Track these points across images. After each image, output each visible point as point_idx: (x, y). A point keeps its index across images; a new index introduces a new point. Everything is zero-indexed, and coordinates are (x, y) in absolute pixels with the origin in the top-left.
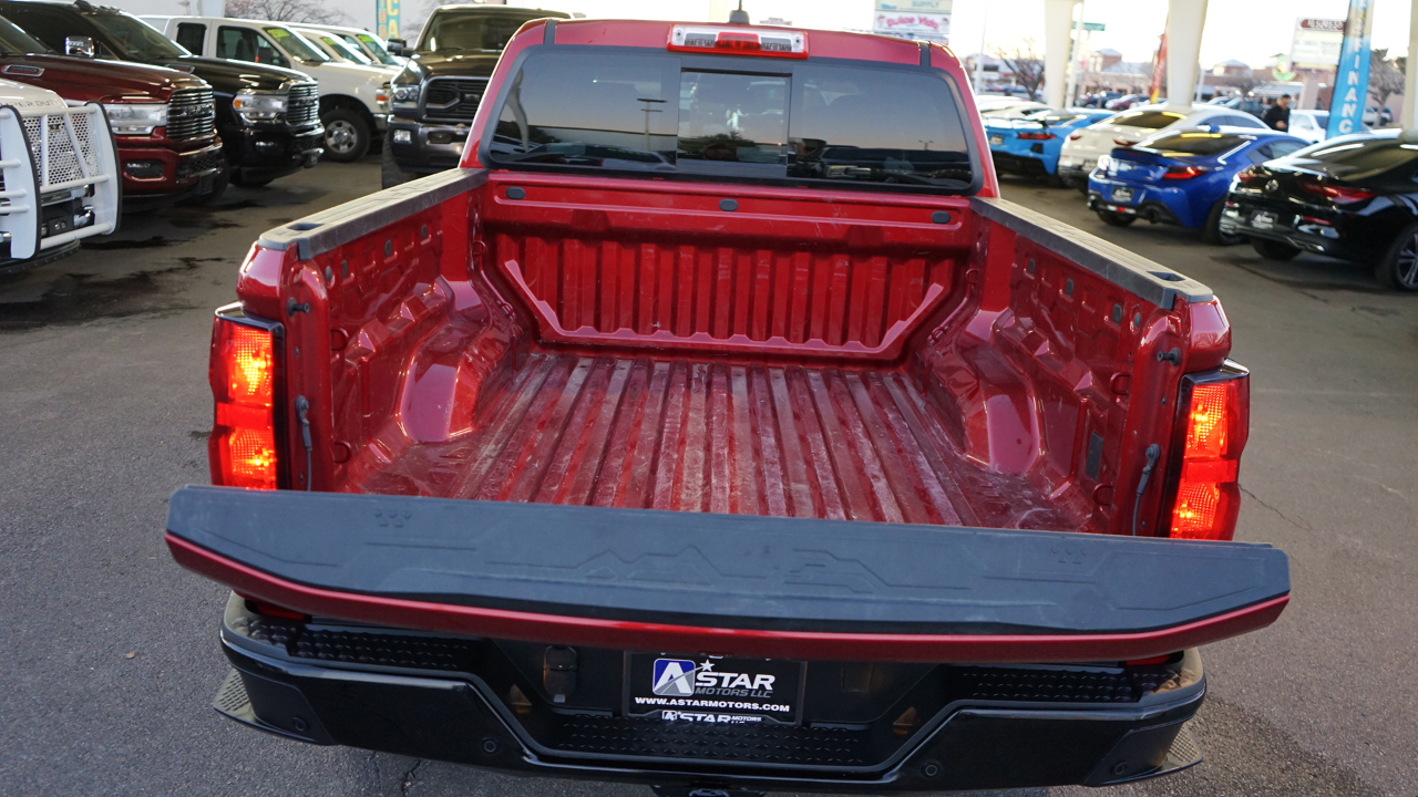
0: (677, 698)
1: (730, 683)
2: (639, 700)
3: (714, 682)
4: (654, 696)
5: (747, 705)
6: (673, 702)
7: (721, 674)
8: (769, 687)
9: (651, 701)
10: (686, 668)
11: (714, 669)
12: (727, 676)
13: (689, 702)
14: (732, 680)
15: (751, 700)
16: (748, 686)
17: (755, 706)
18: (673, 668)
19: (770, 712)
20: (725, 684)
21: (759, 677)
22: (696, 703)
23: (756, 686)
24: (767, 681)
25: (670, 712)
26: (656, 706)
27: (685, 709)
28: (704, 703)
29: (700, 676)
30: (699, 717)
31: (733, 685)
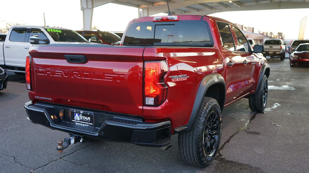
0: (78, 121)
1: (84, 118)
2: (73, 121)
3: (82, 118)
4: (74, 120)
5: (87, 123)
6: (77, 121)
7: (83, 117)
8: (89, 120)
9: (74, 121)
10: (78, 115)
11: (82, 116)
12: (84, 117)
13: (79, 121)
14: (85, 118)
15: (88, 122)
16: (87, 119)
17: (88, 123)
18: (77, 115)
19: (90, 125)
20: (84, 119)
21: (88, 118)
22: (80, 122)
23: (88, 120)
24: (89, 118)
25: (76, 123)
26: (75, 122)
27: (79, 123)
28: (81, 122)
29: (80, 116)
30: (80, 124)
31: (85, 119)
